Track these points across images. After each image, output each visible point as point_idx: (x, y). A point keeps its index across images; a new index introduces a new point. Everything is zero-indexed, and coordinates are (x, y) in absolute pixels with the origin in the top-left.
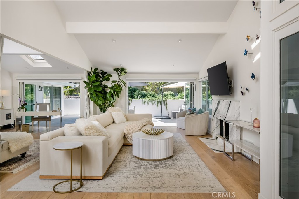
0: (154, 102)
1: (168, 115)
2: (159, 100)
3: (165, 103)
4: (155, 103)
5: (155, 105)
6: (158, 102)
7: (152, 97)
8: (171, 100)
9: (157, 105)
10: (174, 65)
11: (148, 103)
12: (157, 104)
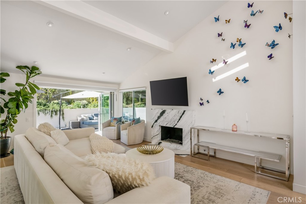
0: (47, 112)
1: (64, 126)
2: (53, 109)
3: (62, 113)
4: (49, 114)
5: (48, 116)
6: (52, 111)
7: (44, 106)
8: (69, 109)
9: (52, 116)
10: (104, 73)
11: (39, 113)
12: (50, 114)
